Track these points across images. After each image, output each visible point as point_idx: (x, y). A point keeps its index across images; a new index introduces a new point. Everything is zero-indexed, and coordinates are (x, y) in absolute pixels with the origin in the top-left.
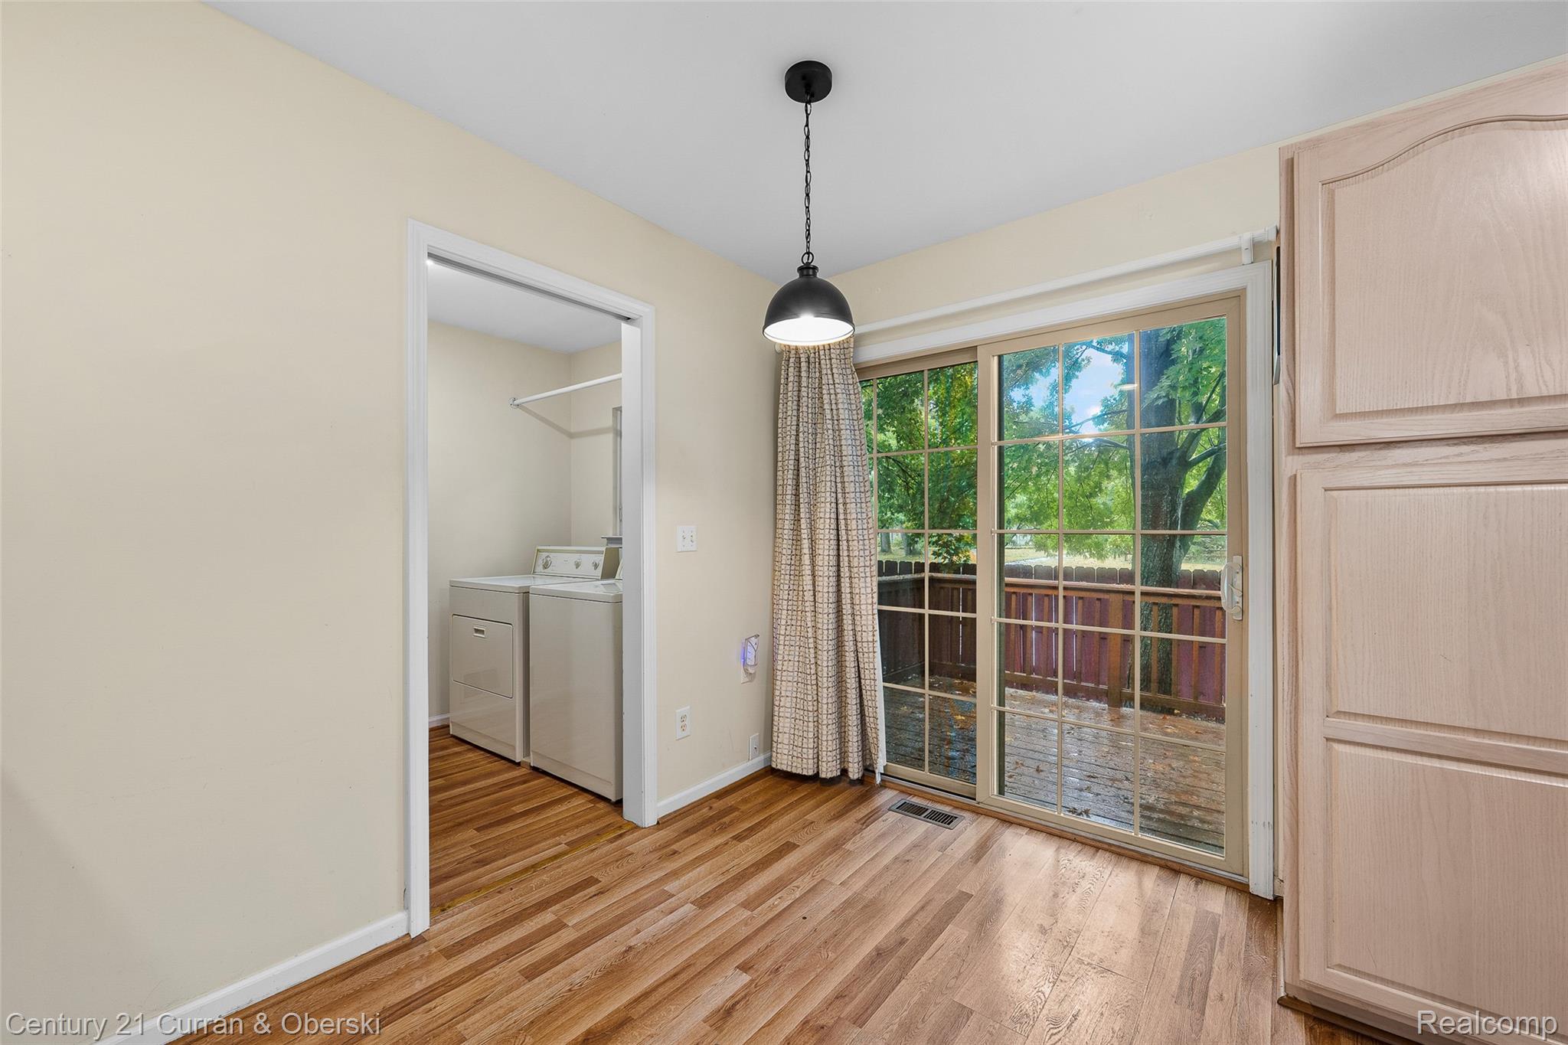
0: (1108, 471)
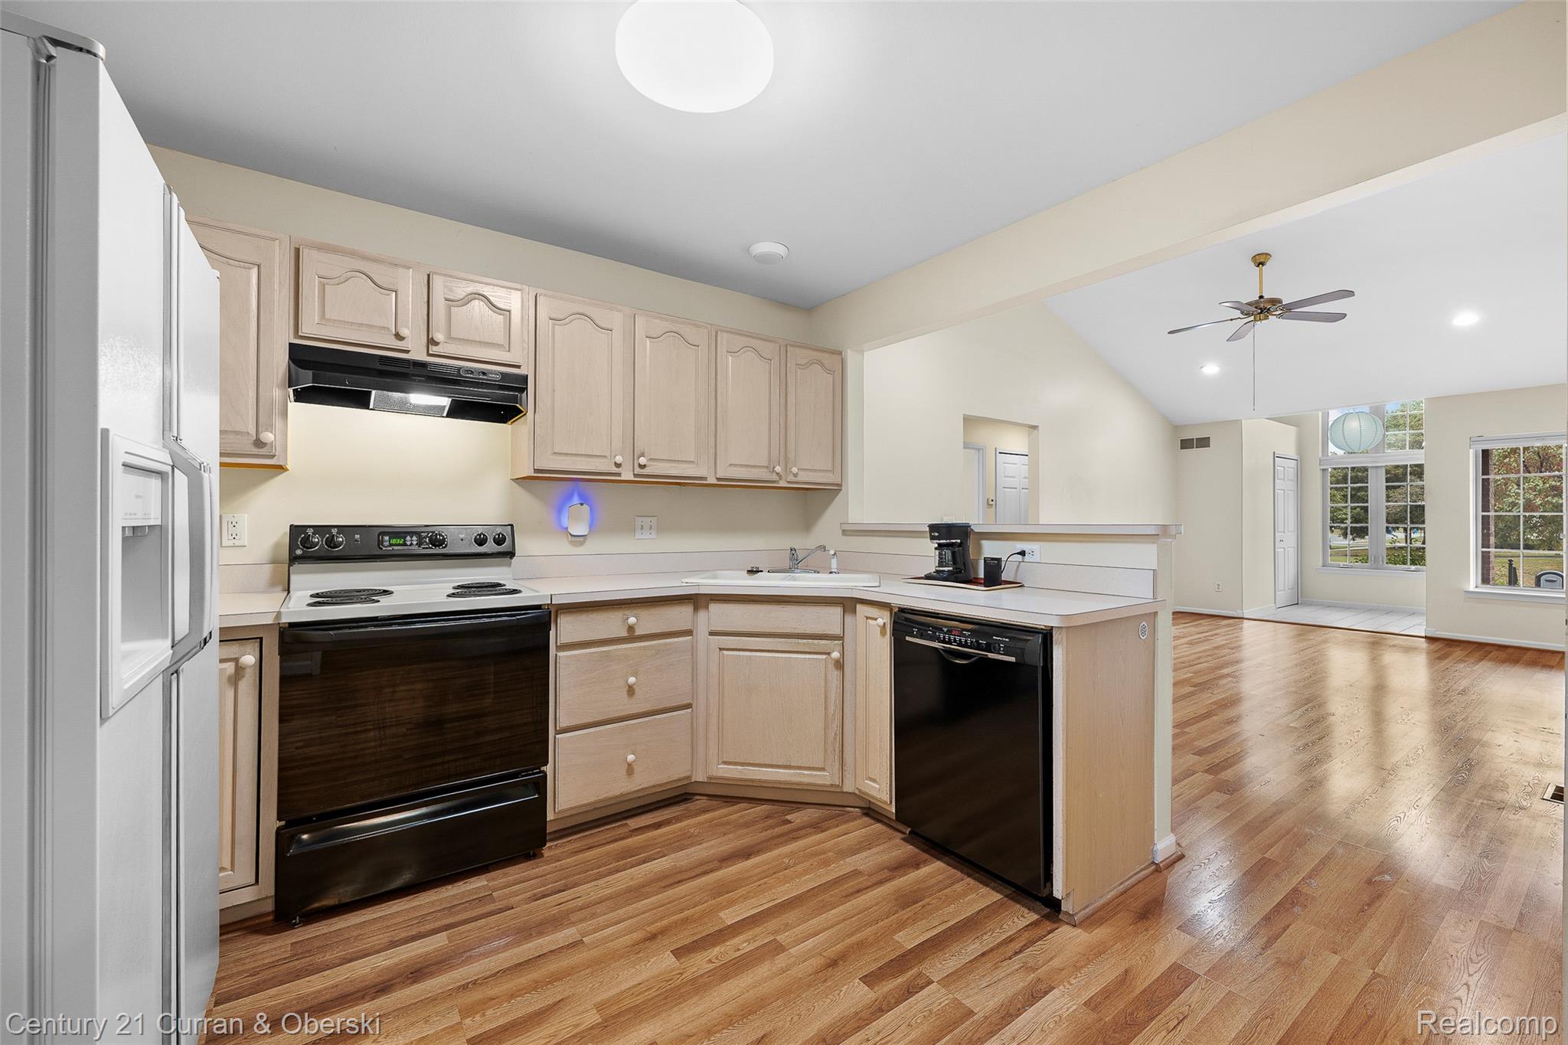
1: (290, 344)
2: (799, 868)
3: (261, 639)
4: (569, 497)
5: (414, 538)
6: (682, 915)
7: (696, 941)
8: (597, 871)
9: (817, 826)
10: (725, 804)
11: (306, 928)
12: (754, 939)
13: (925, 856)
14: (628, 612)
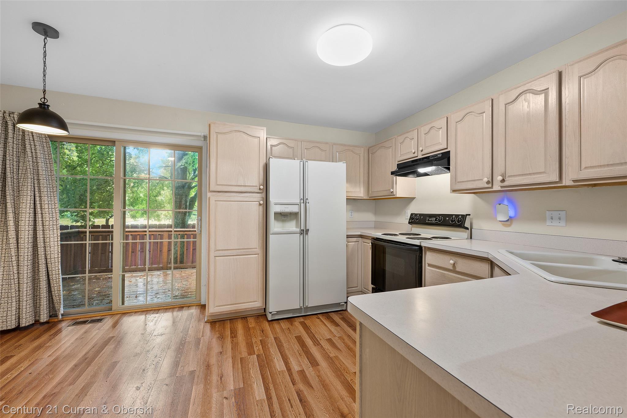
0: (163, 187)
1: (397, 164)
3: (371, 240)
5: (434, 219)
14: (453, 258)
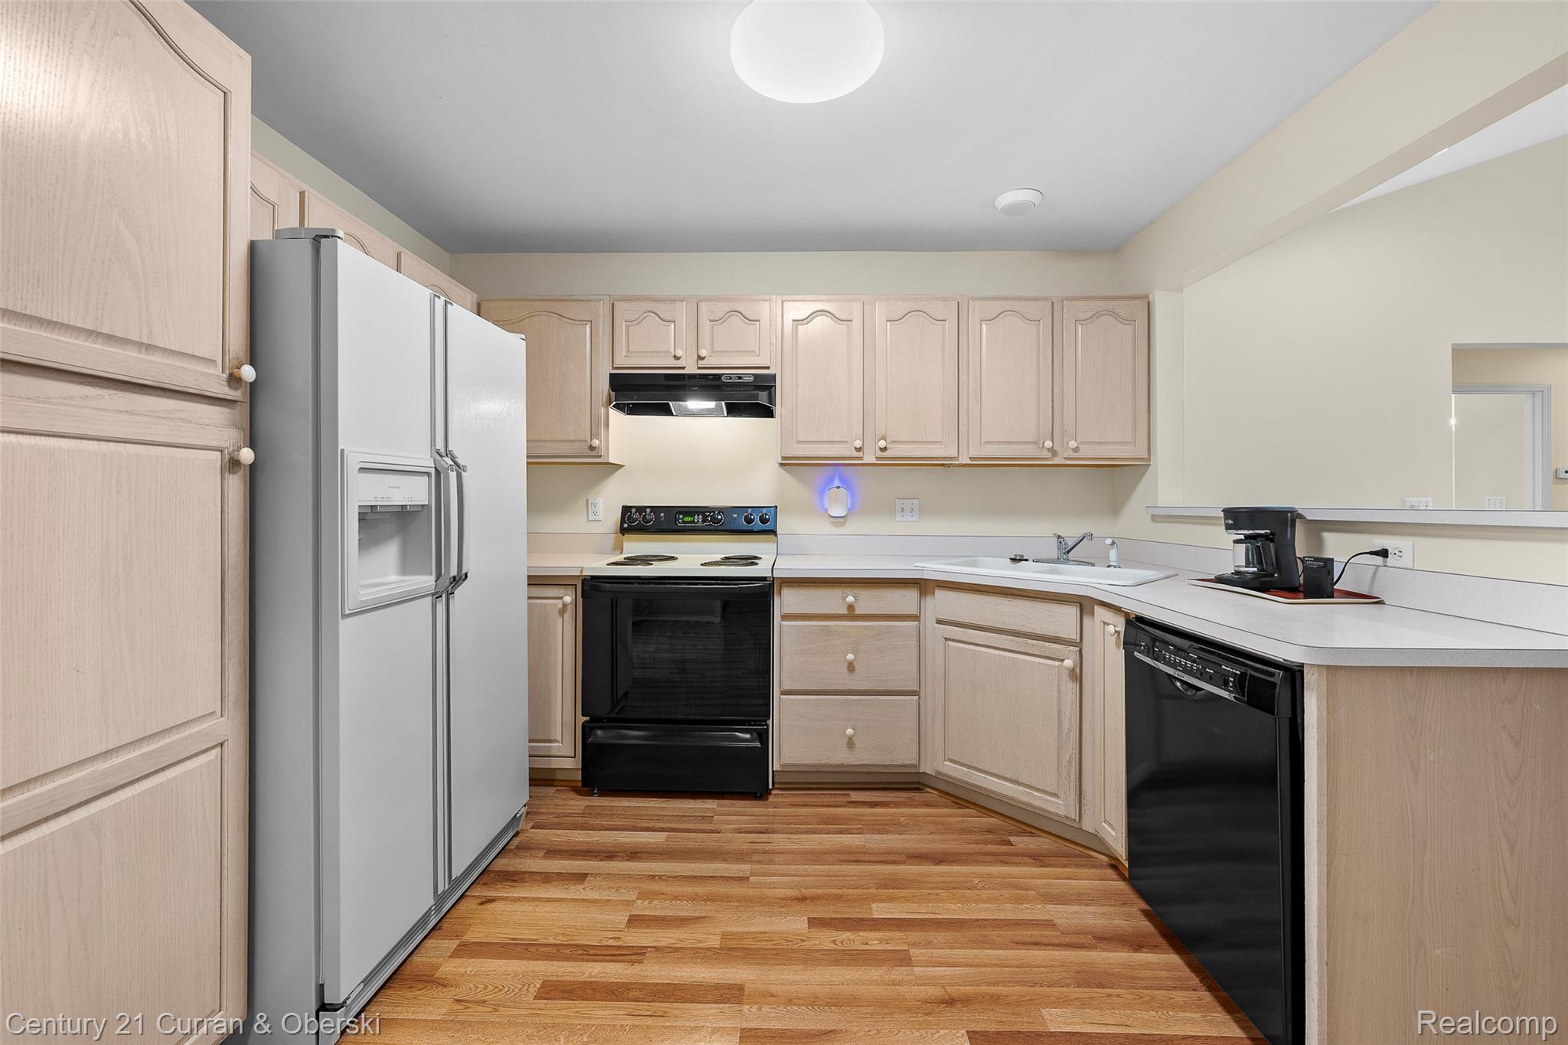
1: (610, 374)
2: (984, 894)
3: (576, 585)
4: (831, 480)
5: (700, 516)
6: (839, 891)
7: (835, 919)
8: (798, 826)
9: (1038, 859)
10: (953, 804)
11: (600, 798)
12: (887, 941)
13: (1161, 941)
14: (846, 591)
